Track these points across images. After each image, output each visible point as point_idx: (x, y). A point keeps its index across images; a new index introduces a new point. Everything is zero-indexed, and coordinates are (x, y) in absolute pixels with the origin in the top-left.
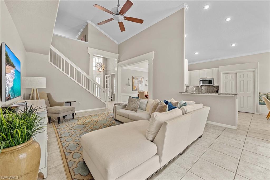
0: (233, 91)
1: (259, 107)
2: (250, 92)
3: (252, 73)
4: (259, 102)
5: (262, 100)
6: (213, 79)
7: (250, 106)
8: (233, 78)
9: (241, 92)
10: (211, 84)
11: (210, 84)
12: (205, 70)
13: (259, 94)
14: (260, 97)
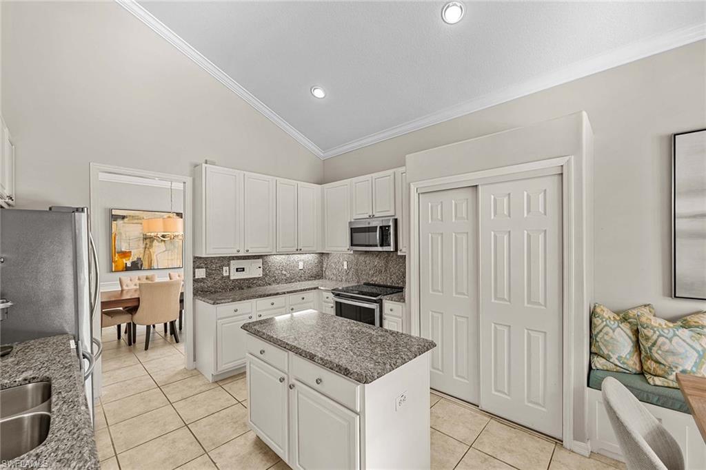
0: (465, 292)
1: (587, 409)
2: (539, 304)
3: (551, 185)
4: (590, 368)
5: (607, 358)
6: (396, 221)
7: (541, 393)
8: (464, 215)
9: (496, 298)
10: (386, 249)
11: (382, 245)
12: (368, 177)
13: (592, 315)
14: (595, 332)
